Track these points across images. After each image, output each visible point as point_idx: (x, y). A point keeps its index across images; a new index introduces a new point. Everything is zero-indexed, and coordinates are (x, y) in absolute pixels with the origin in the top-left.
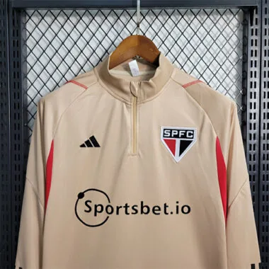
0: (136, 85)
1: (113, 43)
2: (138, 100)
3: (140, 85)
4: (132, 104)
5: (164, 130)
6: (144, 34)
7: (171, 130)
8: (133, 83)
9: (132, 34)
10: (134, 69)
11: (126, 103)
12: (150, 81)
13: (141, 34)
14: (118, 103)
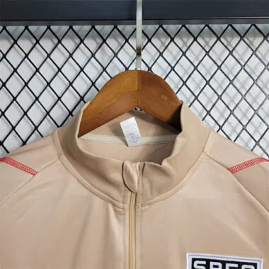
0: (133, 169)
1: (93, 84)
2: (140, 198)
3: (142, 170)
4: (127, 206)
5: (194, 260)
6: (150, 69)
7: (208, 261)
8: (128, 165)
9: (127, 69)
10: (132, 135)
11: (114, 205)
12: (165, 164)
13: (144, 68)
14: (98, 203)
